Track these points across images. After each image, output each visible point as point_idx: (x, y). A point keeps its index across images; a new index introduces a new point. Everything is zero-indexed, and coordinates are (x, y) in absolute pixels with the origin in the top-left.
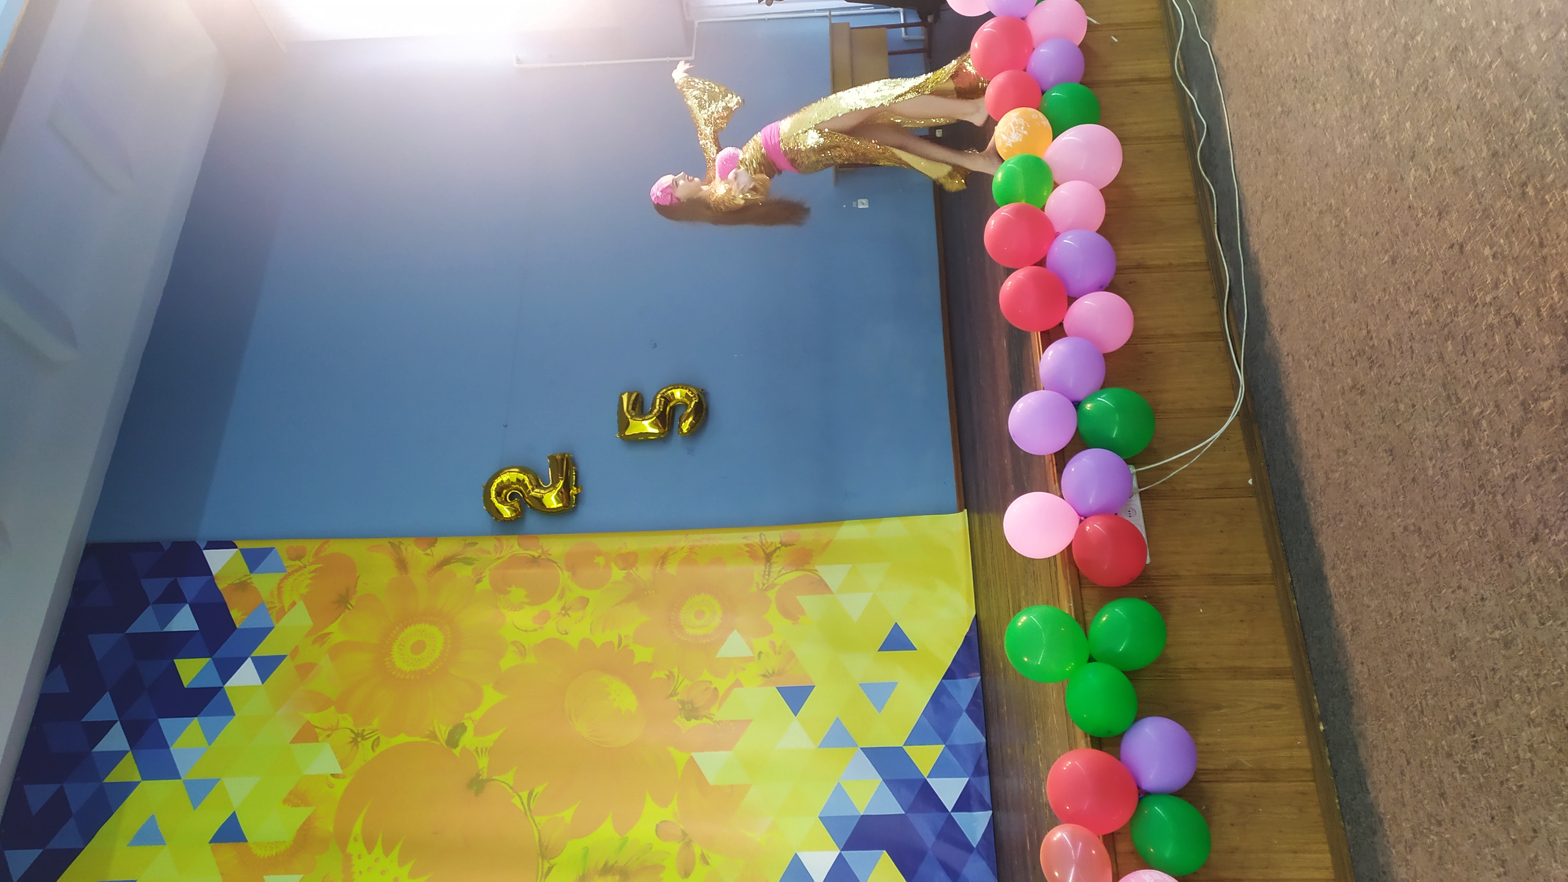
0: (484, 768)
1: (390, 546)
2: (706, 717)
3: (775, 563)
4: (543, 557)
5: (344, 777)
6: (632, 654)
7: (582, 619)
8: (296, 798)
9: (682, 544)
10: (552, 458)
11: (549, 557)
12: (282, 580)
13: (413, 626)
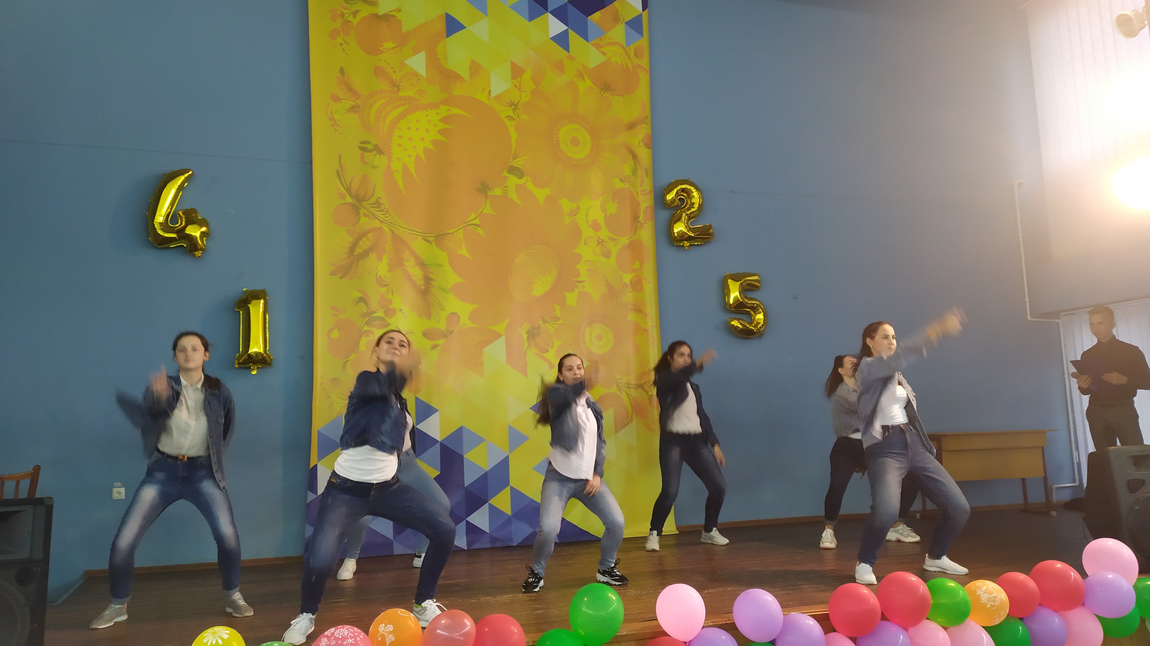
0: (494, 192)
1: (645, 116)
2: (529, 345)
3: (637, 391)
4: (639, 224)
5: (489, 99)
6: (572, 291)
7: (595, 254)
8: (475, 68)
9: (649, 323)
10: (710, 227)
11: (638, 229)
12: (620, 44)
13: (590, 137)
